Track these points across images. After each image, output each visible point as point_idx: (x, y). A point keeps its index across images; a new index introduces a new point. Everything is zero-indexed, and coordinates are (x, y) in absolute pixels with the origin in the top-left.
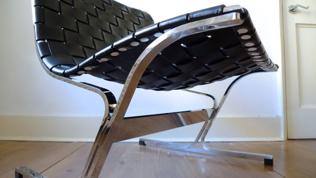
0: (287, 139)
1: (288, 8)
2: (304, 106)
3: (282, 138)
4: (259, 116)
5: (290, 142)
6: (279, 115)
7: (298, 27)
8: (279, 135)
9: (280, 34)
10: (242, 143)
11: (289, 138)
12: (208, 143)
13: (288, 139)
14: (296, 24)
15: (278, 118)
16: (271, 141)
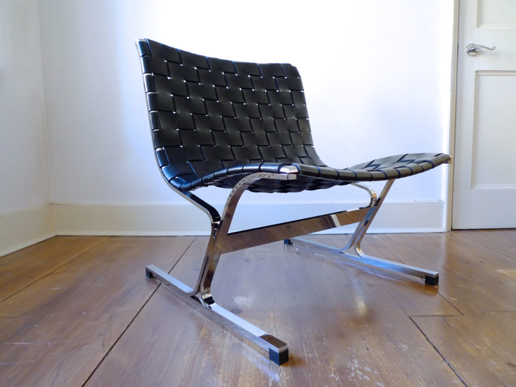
0: (450, 230)
1: (467, 47)
2: (479, 187)
3: (443, 227)
4: (416, 201)
5: (454, 233)
6: (441, 199)
7: (478, 75)
8: (439, 225)
9: (450, 88)
10: (389, 235)
11: (453, 228)
12: (346, 236)
13: (452, 230)
14: (476, 71)
15: (440, 203)
16: (428, 233)
